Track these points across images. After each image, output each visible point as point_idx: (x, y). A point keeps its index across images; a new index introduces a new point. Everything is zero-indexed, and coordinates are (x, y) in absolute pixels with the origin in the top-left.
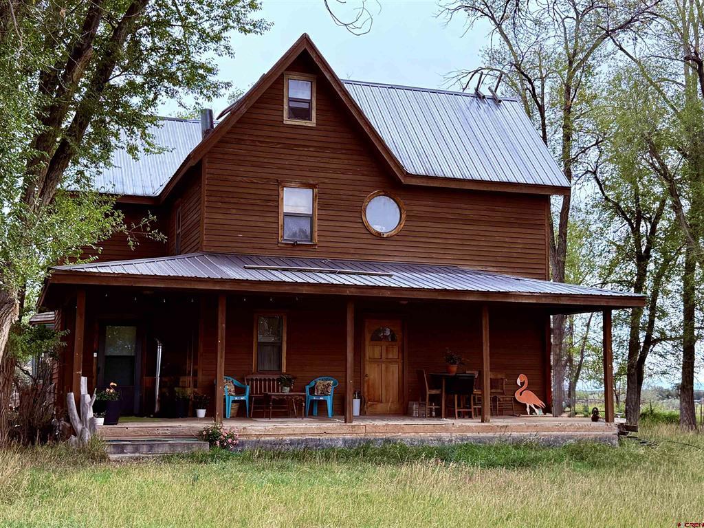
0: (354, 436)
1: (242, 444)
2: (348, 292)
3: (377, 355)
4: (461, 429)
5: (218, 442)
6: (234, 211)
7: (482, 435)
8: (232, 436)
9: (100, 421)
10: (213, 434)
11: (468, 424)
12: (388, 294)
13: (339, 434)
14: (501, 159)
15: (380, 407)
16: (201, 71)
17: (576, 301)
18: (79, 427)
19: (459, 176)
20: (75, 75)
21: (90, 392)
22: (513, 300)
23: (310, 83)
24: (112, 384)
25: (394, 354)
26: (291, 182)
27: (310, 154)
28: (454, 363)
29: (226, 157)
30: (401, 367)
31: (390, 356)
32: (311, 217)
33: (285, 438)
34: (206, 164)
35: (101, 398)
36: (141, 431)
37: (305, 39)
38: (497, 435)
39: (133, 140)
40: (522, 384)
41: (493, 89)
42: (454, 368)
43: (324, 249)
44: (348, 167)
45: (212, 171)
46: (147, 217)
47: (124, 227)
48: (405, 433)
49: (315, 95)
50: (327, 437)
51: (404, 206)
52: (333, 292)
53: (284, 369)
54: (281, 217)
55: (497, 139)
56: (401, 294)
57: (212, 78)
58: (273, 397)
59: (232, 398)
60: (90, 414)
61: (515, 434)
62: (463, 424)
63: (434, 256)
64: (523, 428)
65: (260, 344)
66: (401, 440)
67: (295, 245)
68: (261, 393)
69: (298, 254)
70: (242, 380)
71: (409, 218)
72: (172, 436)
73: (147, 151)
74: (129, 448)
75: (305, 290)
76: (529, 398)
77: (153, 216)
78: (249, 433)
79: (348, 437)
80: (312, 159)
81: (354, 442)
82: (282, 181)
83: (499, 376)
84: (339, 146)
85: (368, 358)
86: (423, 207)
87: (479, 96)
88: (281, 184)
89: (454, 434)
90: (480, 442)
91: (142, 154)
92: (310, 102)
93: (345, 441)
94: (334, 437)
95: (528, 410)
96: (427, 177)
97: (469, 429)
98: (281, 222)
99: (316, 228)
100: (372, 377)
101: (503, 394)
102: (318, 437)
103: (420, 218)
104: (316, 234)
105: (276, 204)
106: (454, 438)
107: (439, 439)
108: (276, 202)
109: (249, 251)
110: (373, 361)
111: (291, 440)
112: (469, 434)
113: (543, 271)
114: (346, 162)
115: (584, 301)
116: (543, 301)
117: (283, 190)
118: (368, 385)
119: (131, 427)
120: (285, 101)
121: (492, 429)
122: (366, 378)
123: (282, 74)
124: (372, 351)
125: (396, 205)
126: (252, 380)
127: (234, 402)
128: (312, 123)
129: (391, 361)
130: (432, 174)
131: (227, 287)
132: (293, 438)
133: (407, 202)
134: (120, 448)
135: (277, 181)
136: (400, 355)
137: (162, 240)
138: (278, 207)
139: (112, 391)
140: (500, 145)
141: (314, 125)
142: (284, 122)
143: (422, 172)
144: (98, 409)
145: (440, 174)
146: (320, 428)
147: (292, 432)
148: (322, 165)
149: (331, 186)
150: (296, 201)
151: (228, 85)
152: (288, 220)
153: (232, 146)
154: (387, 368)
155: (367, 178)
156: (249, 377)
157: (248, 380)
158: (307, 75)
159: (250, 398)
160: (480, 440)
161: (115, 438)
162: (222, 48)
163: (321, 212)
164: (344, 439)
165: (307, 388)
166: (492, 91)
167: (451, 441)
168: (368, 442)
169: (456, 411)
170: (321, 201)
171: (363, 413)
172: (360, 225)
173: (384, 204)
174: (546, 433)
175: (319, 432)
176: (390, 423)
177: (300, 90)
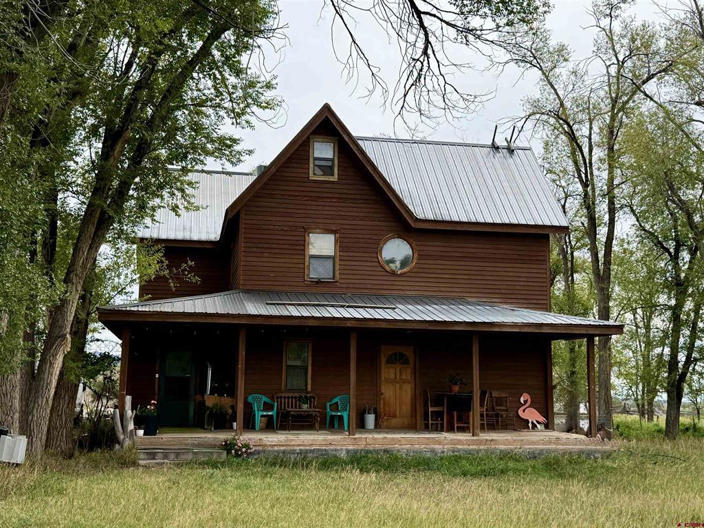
0: (356, 447)
1: (258, 452)
2: (349, 324)
3: (392, 376)
4: (452, 442)
5: (233, 451)
6: (266, 255)
7: (471, 447)
8: (247, 446)
9: (141, 432)
10: (230, 444)
11: (459, 438)
12: (383, 325)
13: (343, 445)
14: (506, 203)
15: (394, 421)
16: (228, 142)
17: (558, 329)
18: (122, 437)
19: (465, 220)
20: (116, 152)
21: (133, 408)
22: (497, 330)
23: (332, 144)
24: (153, 402)
25: (407, 375)
26: (315, 229)
27: (331, 204)
28: (456, 384)
29: (260, 209)
30: (413, 386)
31: (404, 377)
32: (333, 258)
33: (295, 448)
34: (243, 215)
35: (142, 413)
36: (174, 441)
37: (327, 108)
38: (485, 447)
39: (175, 200)
40: (526, 402)
41: (509, 140)
42: (456, 388)
43: (344, 285)
44: (366, 215)
45: (248, 222)
46: (186, 263)
47: (166, 272)
48: (401, 445)
49: (336, 154)
50: (332, 447)
51: (416, 247)
52: (335, 324)
53: (309, 389)
54: (307, 258)
55: (506, 185)
56: (395, 325)
57: (237, 148)
58: (292, 413)
59: (261, 413)
60: (131, 426)
61: (502, 447)
62: (455, 438)
63: (443, 289)
64: (510, 442)
65: (288, 367)
66: (398, 451)
67: (319, 282)
68: (285, 409)
69: (321, 289)
70: (272, 398)
71: (421, 257)
72: (199, 445)
73: (186, 208)
74: (160, 455)
75: (311, 323)
76: (531, 415)
77: (192, 262)
78: (264, 443)
79: (351, 447)
80: (334, 209)
81: (356, 452)
82: (309, 228)
83: (504, 395)
84: (358, 197)
85: (383, 379)
86: (434, 247)
87: (495, 147)
88: (307, 231)
89: (446, 447)
90: (469, 454)
91: (182, 211)
92: (332, 160)
93: (348, 451)
94: (338, 448)
95: (530, 425)
96: (435, 221)
97: (460, 442)
98: (307, 264)
99: (337, 267)
100: (387, 396)
101: (507, 410)
102: (324, 448)
103: (429, 257)
104: (337, 273)
105: (303, 247)
106: (445, 450)
107: (433, 451)
108: (302, 245)
109: (280, 288)
110: (388, 381)
111: (300, 450)
112: (460, 447)
113: (545, 302)
114: (364, 210)
115: (565, 329)
116: (526, 330)
117: (309, 236)
118: (384, 402)
119: (167, 437)
120: (311, 160)
121: (480, 442)
122: (382, 396)
123: (308, 138)
124: (388, 372)
125: (409, 246)
126: (281, 397)
127: (262, 416)
128: (335, 178)
129: (405, 382)
130: (439, 218)
131: (243, 322)
132: (302, 448)
133: (419, 243)
134: (152, 456)
135: (304, 228)
136: (413, 377)
137: (197, 282)
138: (304, 250)
139: (152, 408)
140: (508, 190)
141: (336, 180)
142: (310, 178)
143: (431, 217)
144: (138, 422)
145: (447, 218)
146: (326, 440)
147: (301, 443)
148: (343, 213)
149: (350, 231)
150: (322, 244)
151: (250, 152)
152: (313, 261)
153: (267, 200)
154: (400, 388)
155: (384, 224)
156: (279, 395)
157: (277, 398)
158: (330, 138)
159: (278, 413)
160: (469, 452)
161: (152, 447)
162: (244, 122)
163: (341, 254)
164: (347, 450)
165: (328, 404)
166: (507, 142)
167: (443, 452)
168: (368, 452)
169: (456, 426)
170: (341, 245)
171: (378, 427)
172: (376, 264)
173: (399, 245)
174: (531, 446)
175: (325, 443)
176: (389, 436)
177: (323, 150)
